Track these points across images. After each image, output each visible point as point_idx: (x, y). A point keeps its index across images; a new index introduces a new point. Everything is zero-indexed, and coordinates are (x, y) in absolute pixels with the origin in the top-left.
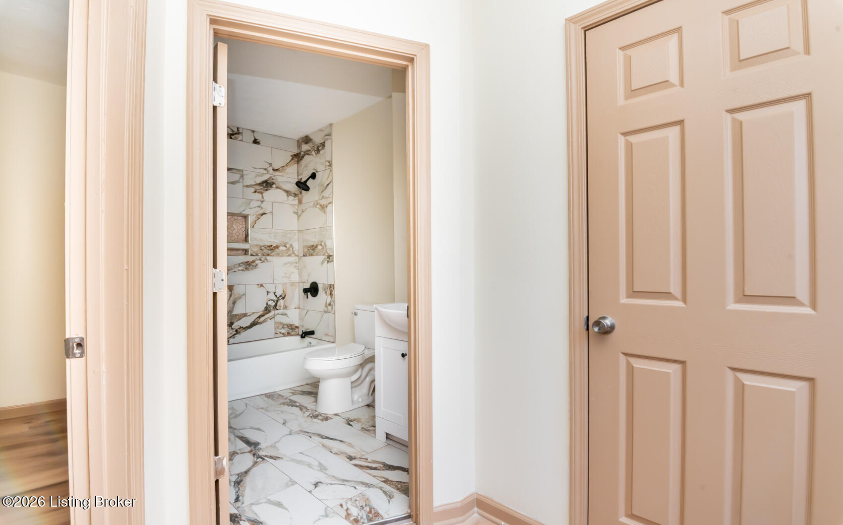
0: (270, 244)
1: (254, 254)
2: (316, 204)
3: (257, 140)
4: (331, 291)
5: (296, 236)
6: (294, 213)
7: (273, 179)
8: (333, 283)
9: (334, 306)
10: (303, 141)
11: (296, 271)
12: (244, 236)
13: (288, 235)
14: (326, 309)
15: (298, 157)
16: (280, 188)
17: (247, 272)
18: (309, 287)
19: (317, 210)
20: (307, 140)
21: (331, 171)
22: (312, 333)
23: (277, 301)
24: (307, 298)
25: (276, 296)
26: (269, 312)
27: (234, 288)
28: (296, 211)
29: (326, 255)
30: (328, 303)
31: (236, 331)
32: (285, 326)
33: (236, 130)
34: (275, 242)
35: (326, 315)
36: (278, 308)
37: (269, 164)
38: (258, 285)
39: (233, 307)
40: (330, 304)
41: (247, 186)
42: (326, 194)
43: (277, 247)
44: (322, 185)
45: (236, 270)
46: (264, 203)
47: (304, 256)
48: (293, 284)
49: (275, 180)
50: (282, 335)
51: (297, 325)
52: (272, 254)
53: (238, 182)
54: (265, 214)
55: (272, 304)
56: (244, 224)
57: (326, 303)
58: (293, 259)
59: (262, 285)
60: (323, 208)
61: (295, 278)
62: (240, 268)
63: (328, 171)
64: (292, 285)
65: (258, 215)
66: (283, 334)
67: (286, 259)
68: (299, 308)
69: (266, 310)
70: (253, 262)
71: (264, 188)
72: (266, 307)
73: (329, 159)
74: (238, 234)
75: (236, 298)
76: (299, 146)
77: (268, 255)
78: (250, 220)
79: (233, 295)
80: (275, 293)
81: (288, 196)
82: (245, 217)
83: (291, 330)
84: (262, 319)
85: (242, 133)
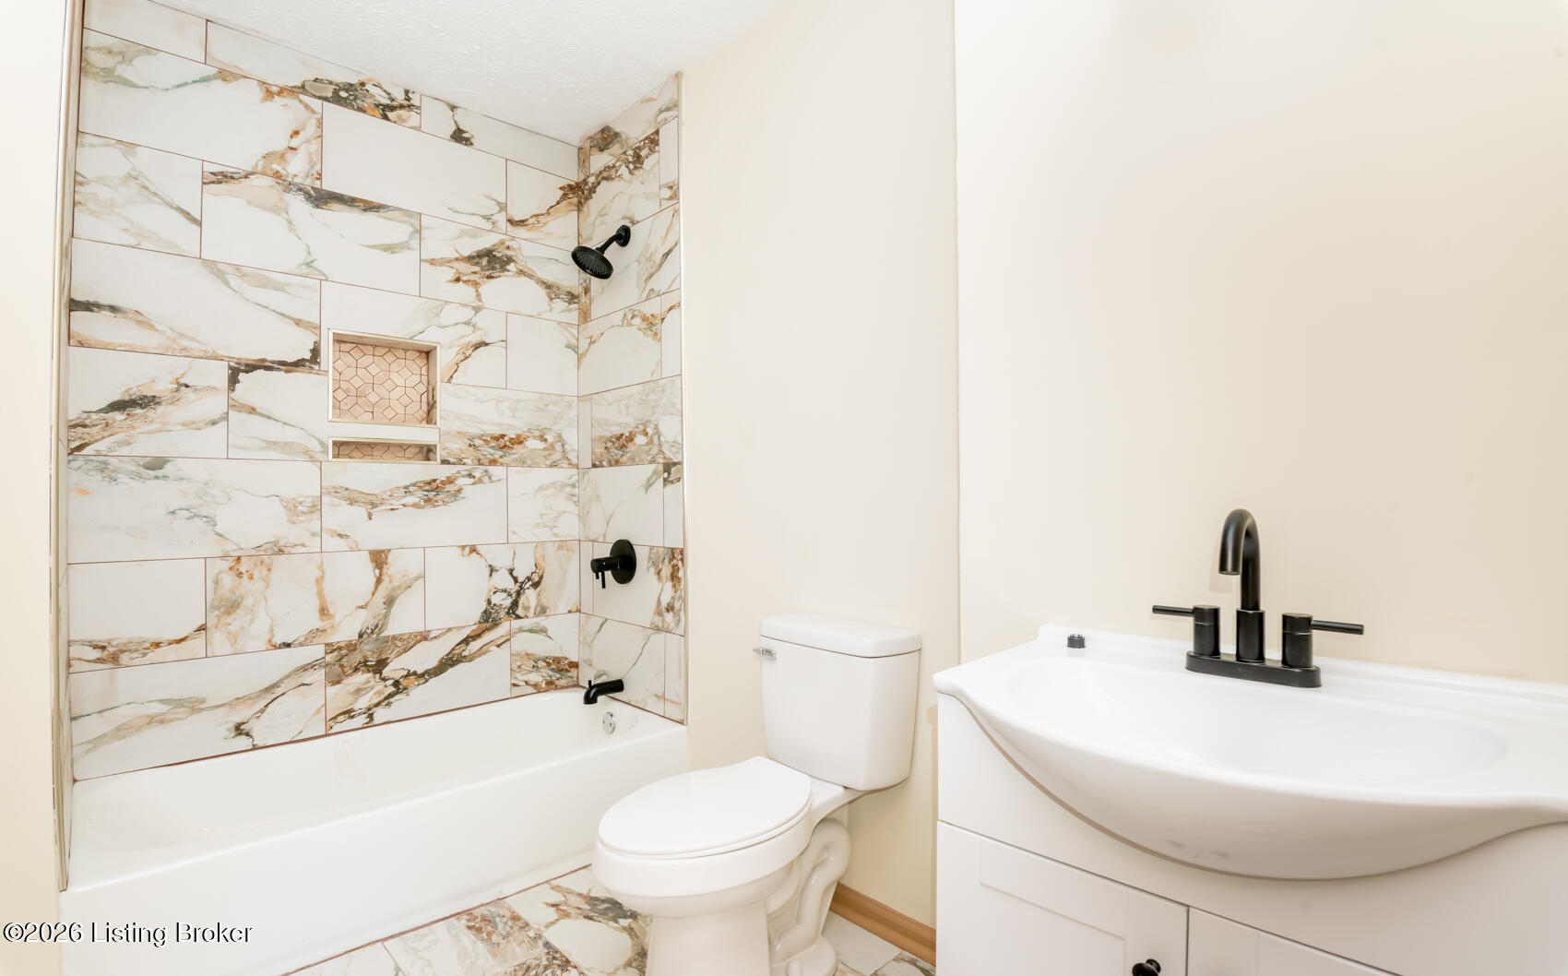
0: (498, 432)
1: (452, 460)
2: (630, 316)
3: (464, 132)
4: (675, 569)
5: (573, 413)
6: (568, 346)
7: (508, 248)
8: (681, 546)
9: (682, 614)
10: (594, 146)
11: (571, 507)
12: (425, 408)
13: (551, 407)
14: (658, 620)
15: (578, 193)
16: (531, 276)
17: (429, 511)
18: (607, 555)
19: (634, 333)
20: (606, 138)
21: (676, 211)
22: (616, 686)
23: (518, 594)
24: (604, 586)
25: (516, 580)
26: (496, 624)
27: (391, 556)
28: (574, 341)
29: (661, 461)
30: (664, 604)
31: (396, 683)
32: (541, 664)
33: (400, 98)
34: (511, 427)
35: (658, 639)
36: (520, 612)
37: (499, 204)
38: (463, 547)
39: (386, 616)
40: (670, 608)
41: (432, 262)
42: (659, 283)
43: (519, 441)
44: (649, 259)
45: (396, 504)
46: (480, 315)
47: (594, 466)
48: (562, 545)
49: (514, 250)
50: (531, 690)
51: (574, 659)
52: (505, 460)
53: (404, 246)
54: (487, 344)
55: (503, 601)
56: (424, 372)
57: (659, 602)
58: (563, 474)
59: (473, 550)
60: (651, 324)
61: (570, 527)
62: (410, 500)
63: (668, 214)
64: (560, 548)
65: (466, 346)
66: (535, 685)
67: (545, 475)
68: (580, 611)
69: (487, 621)
70: (450, 481)
71: (482, 269)
72: (485, 612)
73: (668, 178)
74: (405, 400)
75: (394, 589)
76: (583, 161)
77: (493, 462)
78: (443, 359)
79: (386, 579)
80: (511, 572)
81: (551, 299)
82: (427, 354)
83: (560, 671)
84: (474, 646)
85: (418, 108)
